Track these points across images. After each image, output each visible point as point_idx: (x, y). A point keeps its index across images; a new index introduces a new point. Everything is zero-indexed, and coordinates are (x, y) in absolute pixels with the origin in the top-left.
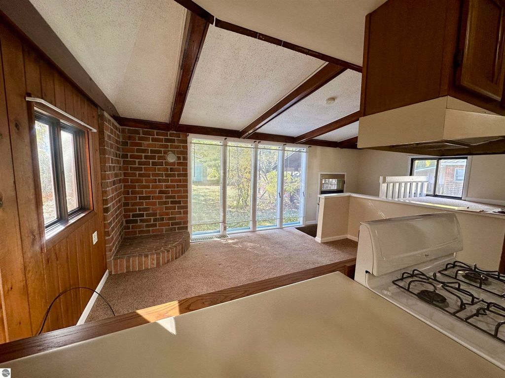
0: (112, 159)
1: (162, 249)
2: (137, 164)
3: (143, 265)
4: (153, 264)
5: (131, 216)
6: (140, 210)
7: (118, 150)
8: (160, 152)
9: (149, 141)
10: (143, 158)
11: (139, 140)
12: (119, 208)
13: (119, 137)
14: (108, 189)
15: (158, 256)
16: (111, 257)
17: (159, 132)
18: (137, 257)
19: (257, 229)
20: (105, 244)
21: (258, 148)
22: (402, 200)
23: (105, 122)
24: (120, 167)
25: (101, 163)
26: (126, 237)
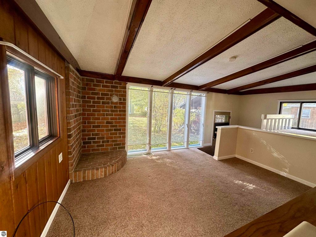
0: (74, 99)
1: (108, 164)
2: (92, 103)
3: (95, 176)
4: (102, 175)
5: (87, 139)
6: (93, 135)
7: (79, 93)
8: (107, 95)
9: (100, 87)
10: (96, 99)
11: (93, 86)
12: (78, 133)
13: (79, 84)
14: (71, 121)
15: (105, 170)
16: (72, 170)
17: (107, 81)
18: (91, 171)
19: (172, 149)
20: (68, 161)
21: (173, 93)
22: (276, 132)
23: (70, 72)
24: (80, 104)
25: (66, 102)
26: (83, 153)
